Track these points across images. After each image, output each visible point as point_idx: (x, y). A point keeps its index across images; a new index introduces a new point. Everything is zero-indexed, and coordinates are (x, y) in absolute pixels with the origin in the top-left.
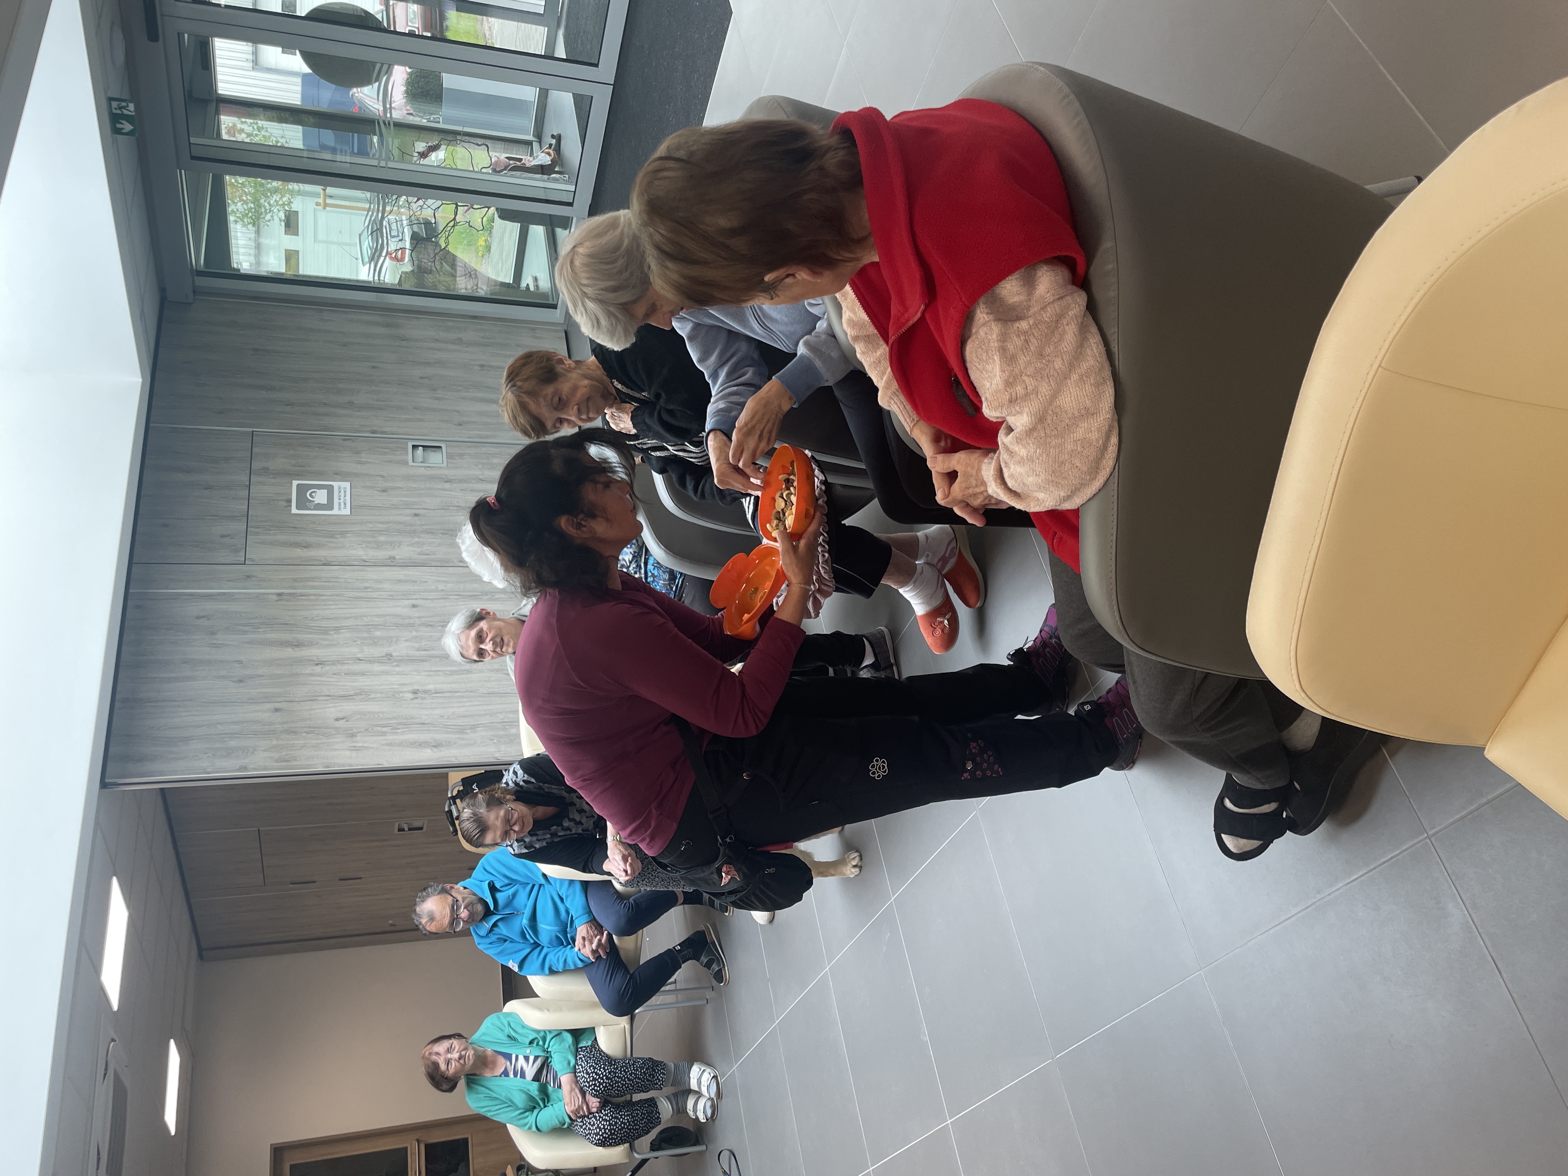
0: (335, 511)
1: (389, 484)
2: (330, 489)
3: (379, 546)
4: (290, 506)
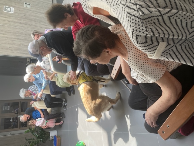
0: (11, 12)
3: (18, 20)
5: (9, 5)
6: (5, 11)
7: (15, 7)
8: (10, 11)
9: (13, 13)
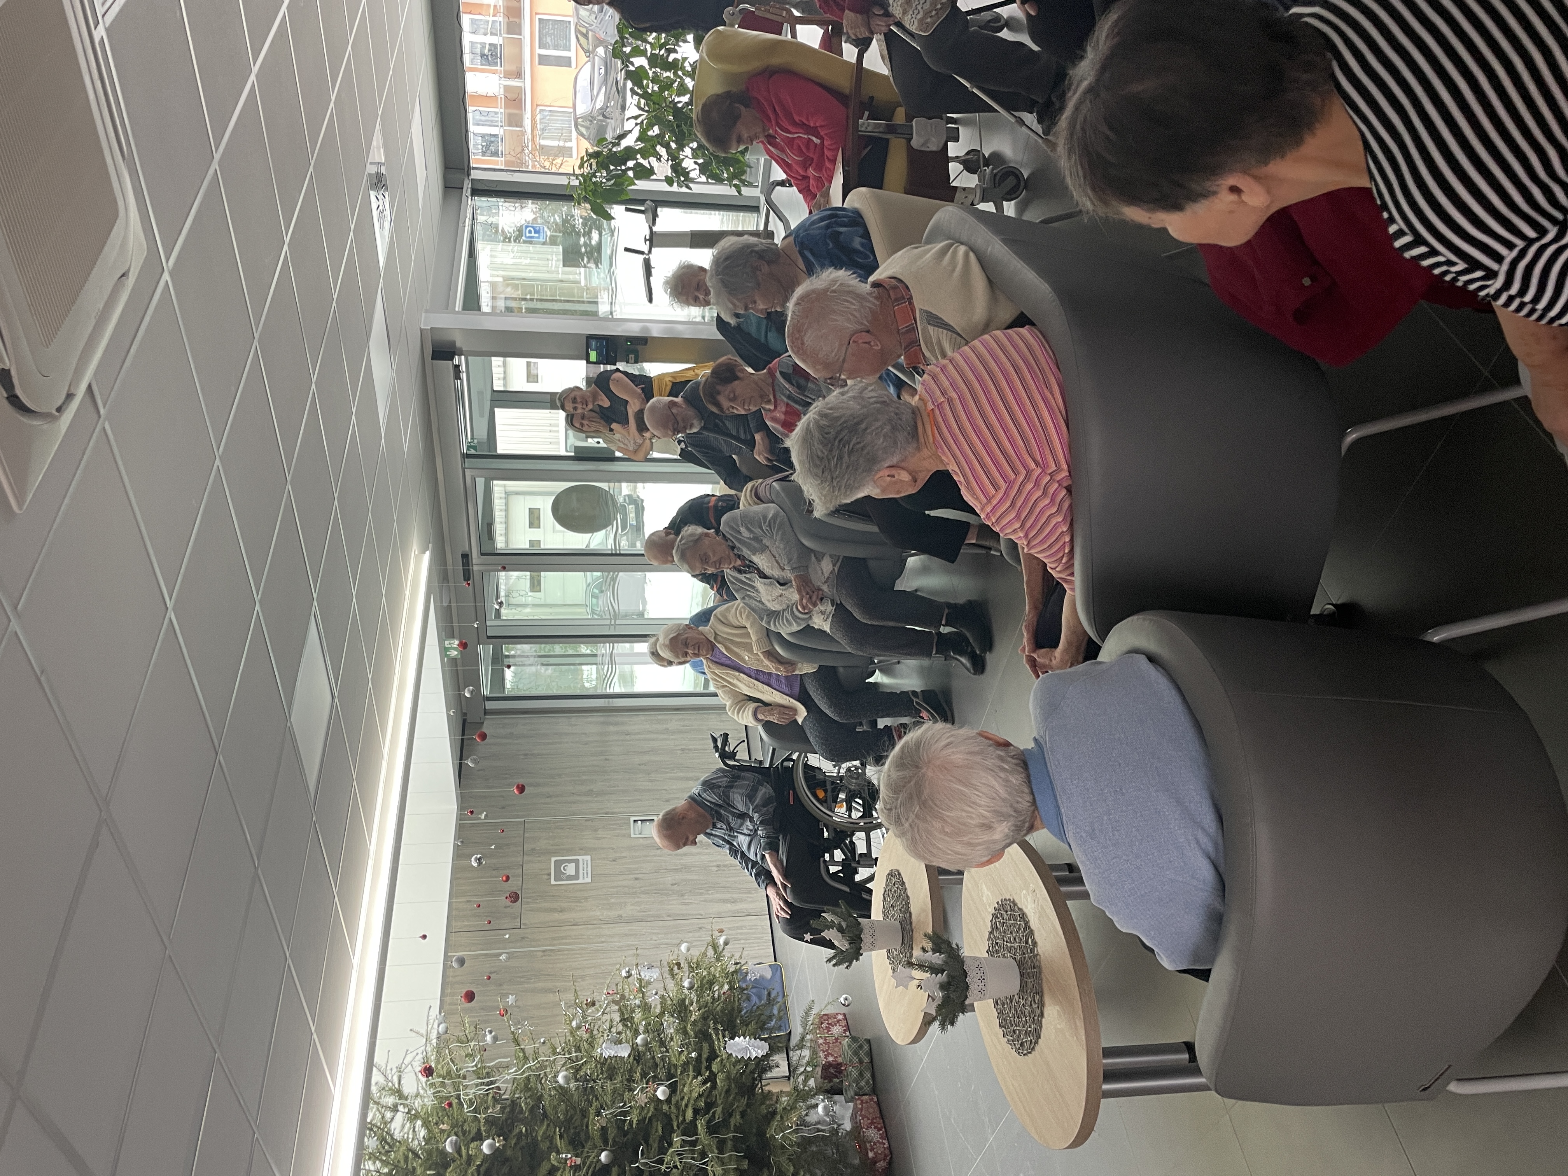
0: (580, 881)
1: (618, 855)
2: (577, 862)
4: (550, 879)
5: (570, 852)
6: (555, 880)
7: (595, 849)
8: (576, 876)
9: (588, 880)
